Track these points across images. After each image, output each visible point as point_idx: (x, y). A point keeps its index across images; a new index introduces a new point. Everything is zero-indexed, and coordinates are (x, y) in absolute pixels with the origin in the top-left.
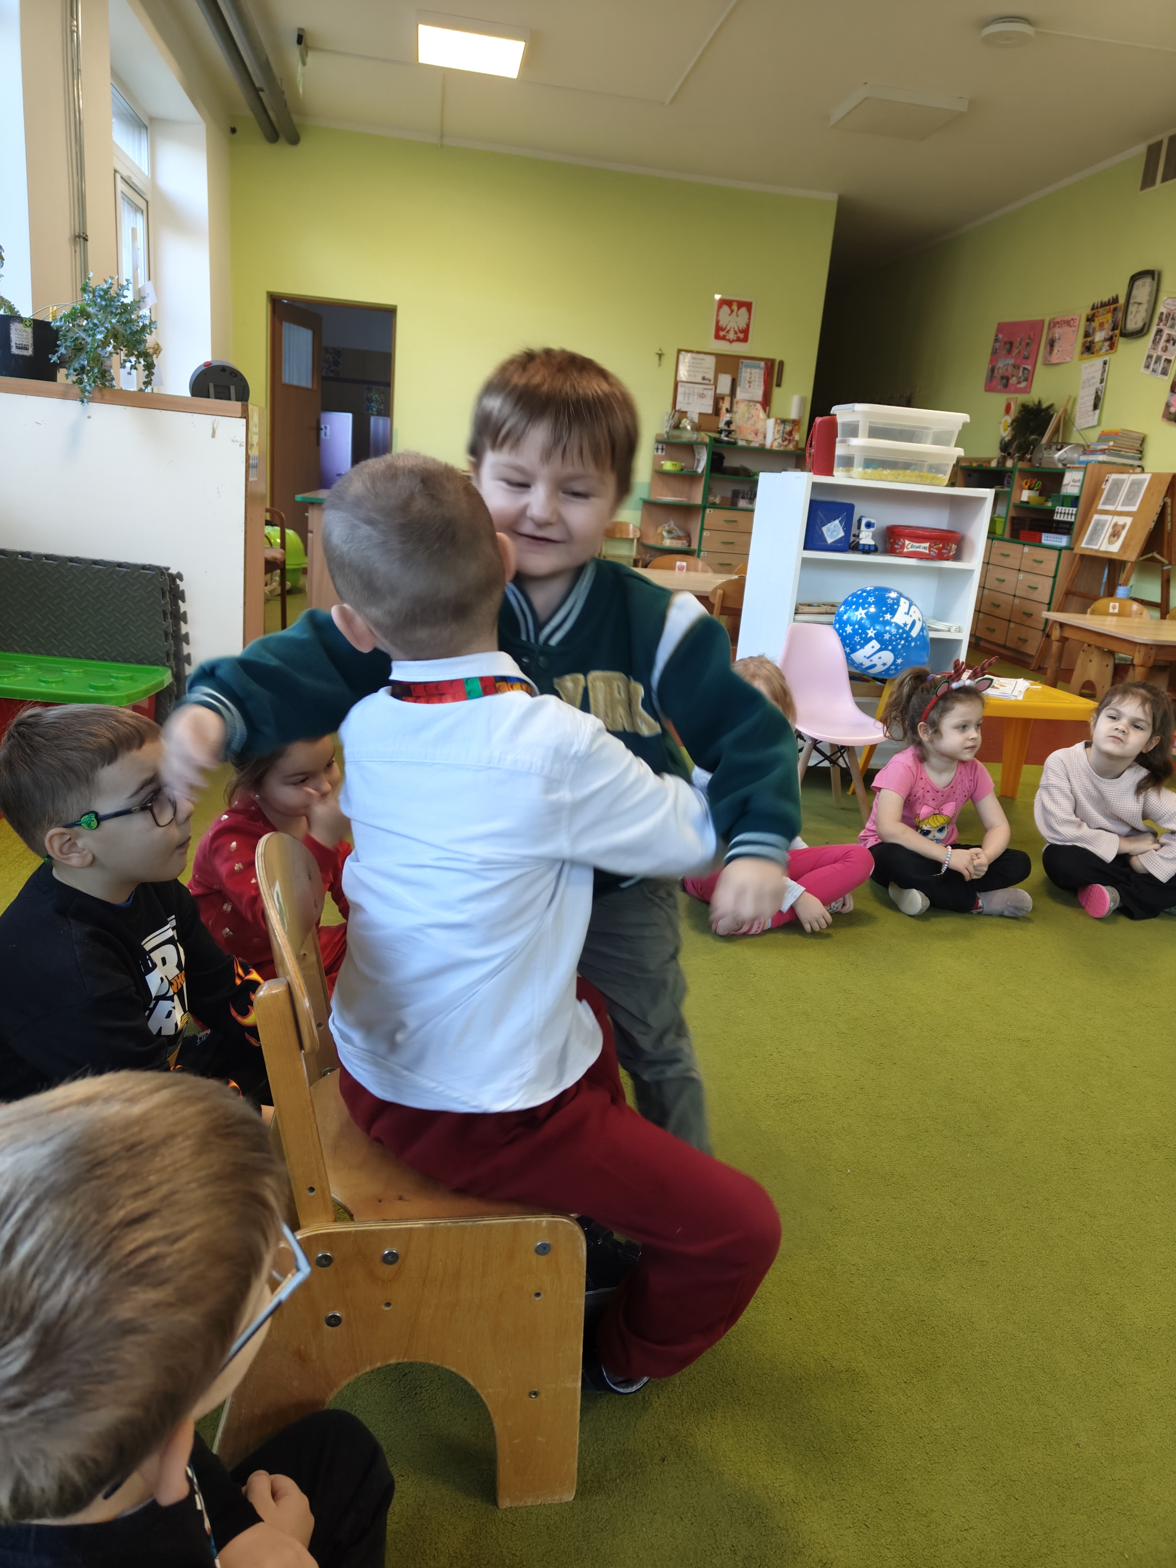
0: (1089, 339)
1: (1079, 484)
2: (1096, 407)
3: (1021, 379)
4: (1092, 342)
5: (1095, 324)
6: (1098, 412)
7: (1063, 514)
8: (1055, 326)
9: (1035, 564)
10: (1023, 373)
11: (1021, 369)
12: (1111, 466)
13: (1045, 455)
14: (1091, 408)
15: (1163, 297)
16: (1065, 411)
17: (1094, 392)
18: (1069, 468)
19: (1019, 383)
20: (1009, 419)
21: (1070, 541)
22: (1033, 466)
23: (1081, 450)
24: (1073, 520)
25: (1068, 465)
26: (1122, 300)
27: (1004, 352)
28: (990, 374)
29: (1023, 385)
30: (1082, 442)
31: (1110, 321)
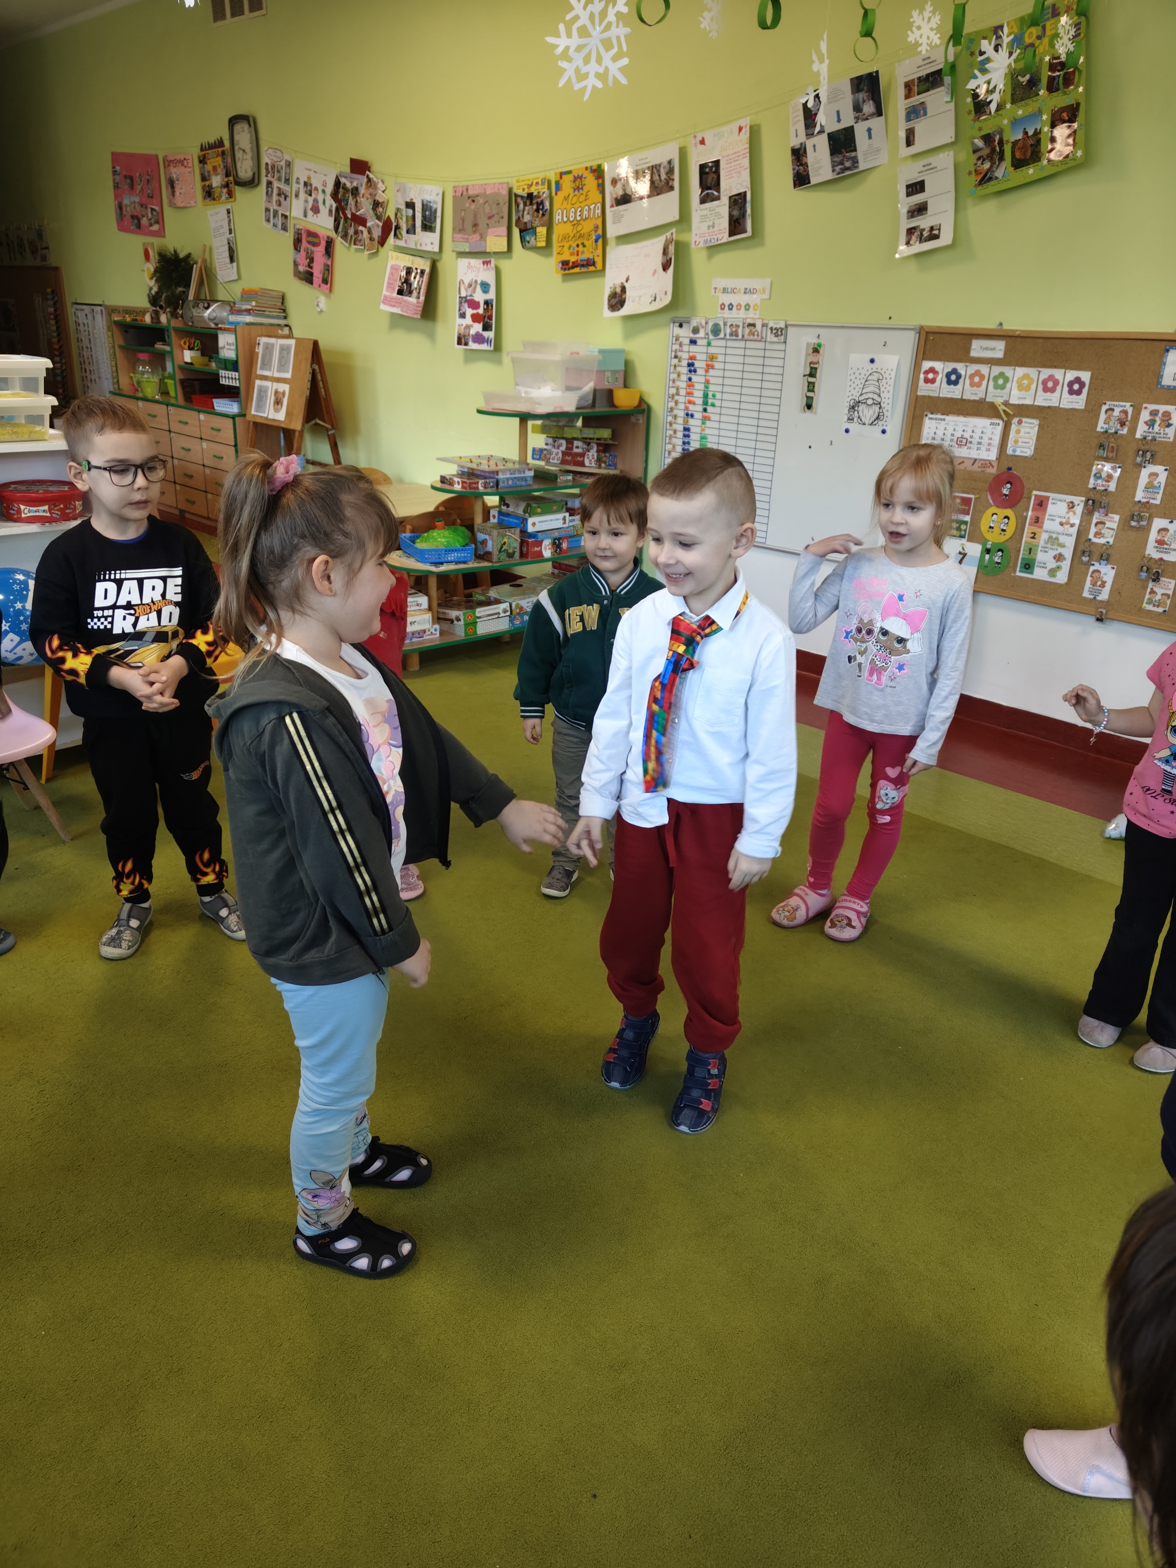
0: (207, 183)
1: (234, 347)
2: (232, 259)
3: (152, 221)
4: (210, 186)
5: (209, 167)
6: (235, 264)
7: (228, 378)
8: (169, 165)
9: (215, 433)
10: (152, 214)
11: (149, 210)
12: (259, 327)
13: (195, 314)
14: (228, 260)
15: (264, 148)
16: (204, 261)
17: (226, 243)
18: (220, 329)
19: (151, 225)
20: (151, 267)
21: (241, 407)
22: (186, 324)
23: (228, 308)
24: (238, 385)
25: (220, 326)
26: (227, 144)
27: (126, 187)
28: (118, 211)
29: (155, 227)
30: (228, 298)
31: (222, 166)
